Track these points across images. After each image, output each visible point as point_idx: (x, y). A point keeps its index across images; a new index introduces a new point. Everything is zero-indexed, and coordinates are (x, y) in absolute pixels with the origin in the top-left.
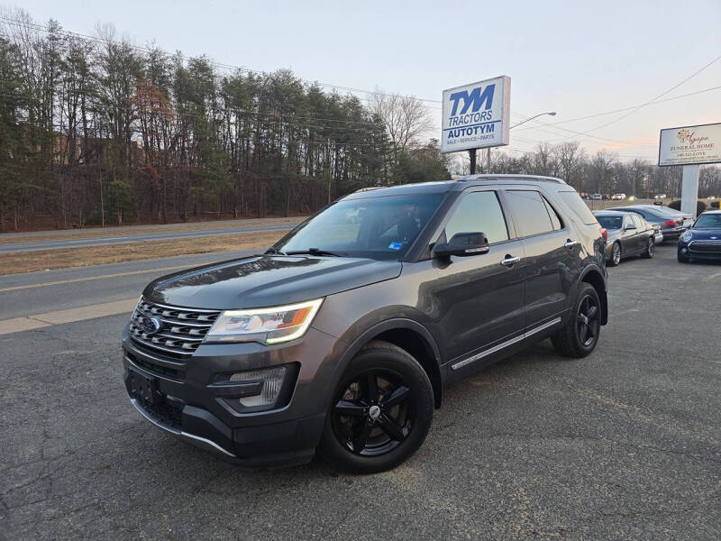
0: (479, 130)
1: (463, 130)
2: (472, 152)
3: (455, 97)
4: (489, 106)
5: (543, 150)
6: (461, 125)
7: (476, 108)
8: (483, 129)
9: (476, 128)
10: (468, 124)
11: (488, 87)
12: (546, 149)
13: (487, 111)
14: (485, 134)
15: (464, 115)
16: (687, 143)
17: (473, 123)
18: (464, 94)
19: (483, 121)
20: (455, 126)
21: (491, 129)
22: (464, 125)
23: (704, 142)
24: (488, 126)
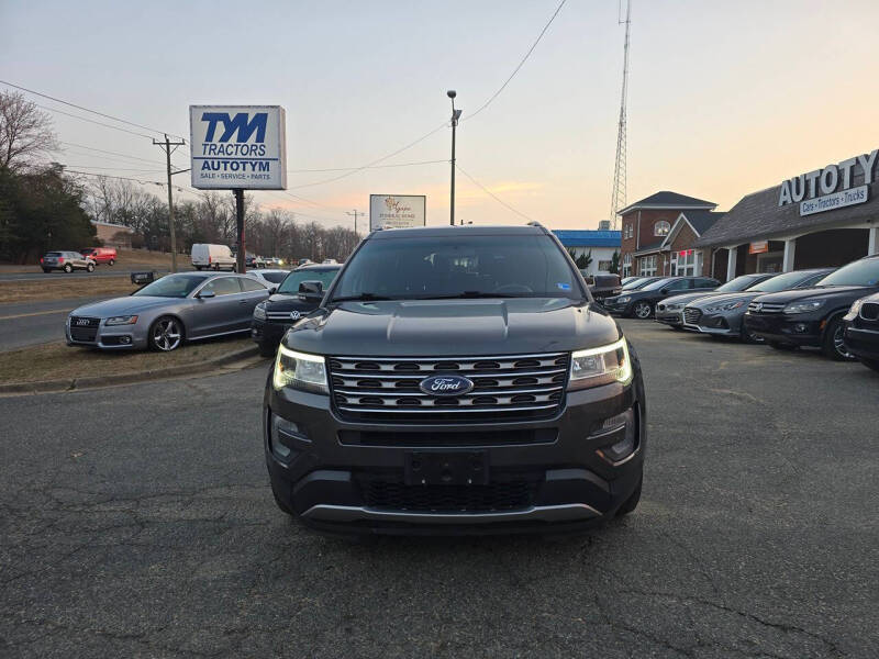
0: (248, 166)
1: (226, 163)
2: (239, 192)
3: (212, 118)
4: (260, 138)
5: (211, 200)
6: (221, 155)
7: (243, 138)
8: (254, 166)
9: (244, 164)
10: (233, 156)
11: (258, 115)
12: (214, 200)
13: (259, 144)
14: (257, 172)
15: (225, 144)
16: (393, 212)
17: (240, 156)
18: (224, 117)
19: (253, 156)
20: (212, 155)
21: (266, 167)
22: (226, 156)
23: (406, 212)
24: (261, 163)
